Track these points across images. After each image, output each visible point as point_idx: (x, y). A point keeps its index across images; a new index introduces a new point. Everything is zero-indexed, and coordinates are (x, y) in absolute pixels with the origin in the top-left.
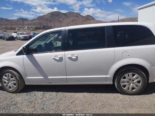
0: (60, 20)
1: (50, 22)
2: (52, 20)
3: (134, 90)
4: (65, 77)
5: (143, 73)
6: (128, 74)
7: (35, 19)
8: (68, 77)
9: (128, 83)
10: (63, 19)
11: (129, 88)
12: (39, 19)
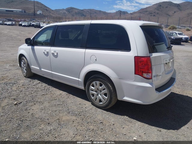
0: (169, 14)
1: (154, 16)
2: (158, 13)
3: (101, 103)
4: (51, 72)
5: (110, 85)
6: (95, 82)
7: (136, 12)
8: (53, 72)
9: (96, 92)
10: (173, 12)
11: (96, 98)
12: (140, 13)
